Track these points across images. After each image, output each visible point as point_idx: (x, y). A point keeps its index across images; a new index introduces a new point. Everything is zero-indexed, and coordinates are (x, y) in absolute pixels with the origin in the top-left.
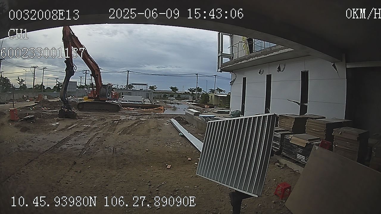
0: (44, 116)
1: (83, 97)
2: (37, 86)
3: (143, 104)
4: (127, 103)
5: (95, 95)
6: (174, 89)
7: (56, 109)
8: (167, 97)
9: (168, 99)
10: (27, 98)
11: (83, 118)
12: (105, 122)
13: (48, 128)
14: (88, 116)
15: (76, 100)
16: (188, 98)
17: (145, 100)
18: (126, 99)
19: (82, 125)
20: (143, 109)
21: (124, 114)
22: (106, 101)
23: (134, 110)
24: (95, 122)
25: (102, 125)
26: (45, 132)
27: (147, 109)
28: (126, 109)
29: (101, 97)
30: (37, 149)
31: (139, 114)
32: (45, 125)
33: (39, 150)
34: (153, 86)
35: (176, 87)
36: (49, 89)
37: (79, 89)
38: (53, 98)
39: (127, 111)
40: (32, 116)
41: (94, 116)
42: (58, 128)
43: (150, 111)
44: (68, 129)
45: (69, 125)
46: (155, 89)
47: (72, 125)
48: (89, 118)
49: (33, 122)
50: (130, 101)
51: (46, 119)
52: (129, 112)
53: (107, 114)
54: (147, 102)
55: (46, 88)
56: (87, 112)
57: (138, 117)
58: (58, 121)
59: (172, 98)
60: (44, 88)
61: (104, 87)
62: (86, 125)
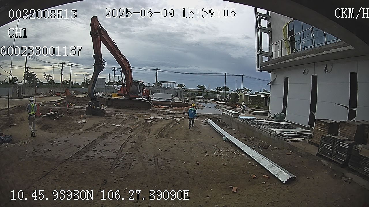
0: (70, 113)
1: (112, 94)
2: (65, 81)
3: (173, 102)
4: (157, 100)
5: (125, 92)
6: (202, 88)
7: (83, 105)
8: (195, 95)
9: (197, 97)
10: (54, 92)
11: (112, 116)
12: (137, 121)
13: (73, 127)
14: (118, 114)
15: (104, 96)
16: (216, 97)
17: (174, 98)
18: (156, 97)
19: (111, 124)
20: (175, 107)
21: (155, 112)
22: (137, 98)
23: (165, 108)
24: (126, 121)
25: (134, 124)
26: (69, 132)
27: (178, 107)
28: (157, 107)
29: (131, 94)
30: (56, 156)
31: (172, 113)
32: (70, 122)
33: (58, 157)
34: (181, 84)
35: (204, 86)
36: (77, 85)
37: (108, 86)
38: (81, 94)
39: (158, 109)
40: (56, 112)
41: (124, 114)
42: (84, 128)
43: (182, 110)
44: (95, 128)
45: (97, 123)
46: (183, 87)
47: (100, 124)
48: (119, 116)
49: (57, 119)
50: (160, 99)
51: (71, 116)
52: (161, 110)
53: (137, 112)
54: (177, 100)
55: (74, 84)
56: (116, 109)
57: (172, 117)
58: (84, 118)
59: (200, 96)
60: (72, 84)
61: (135, 84)
62: (117, 124)
